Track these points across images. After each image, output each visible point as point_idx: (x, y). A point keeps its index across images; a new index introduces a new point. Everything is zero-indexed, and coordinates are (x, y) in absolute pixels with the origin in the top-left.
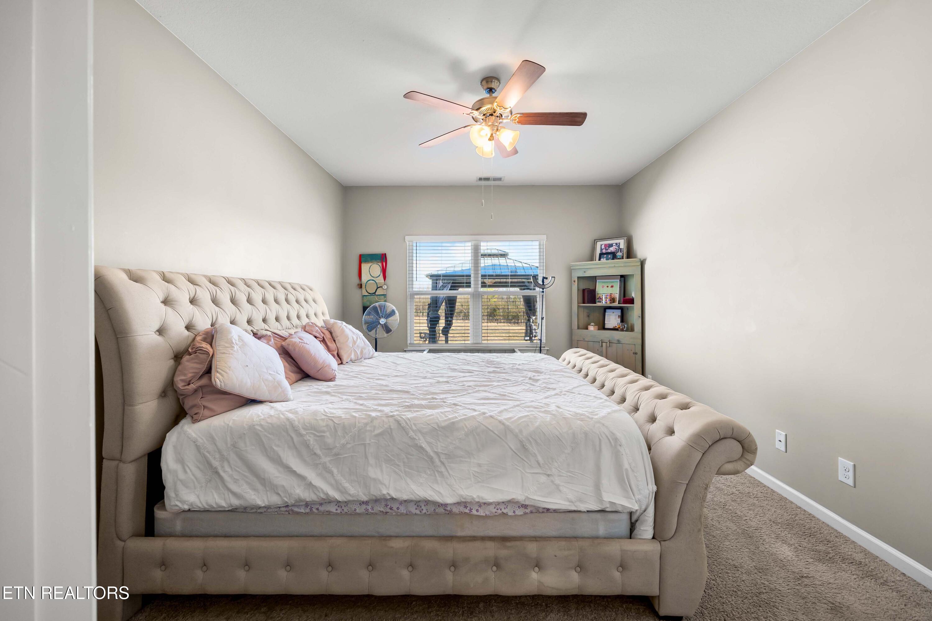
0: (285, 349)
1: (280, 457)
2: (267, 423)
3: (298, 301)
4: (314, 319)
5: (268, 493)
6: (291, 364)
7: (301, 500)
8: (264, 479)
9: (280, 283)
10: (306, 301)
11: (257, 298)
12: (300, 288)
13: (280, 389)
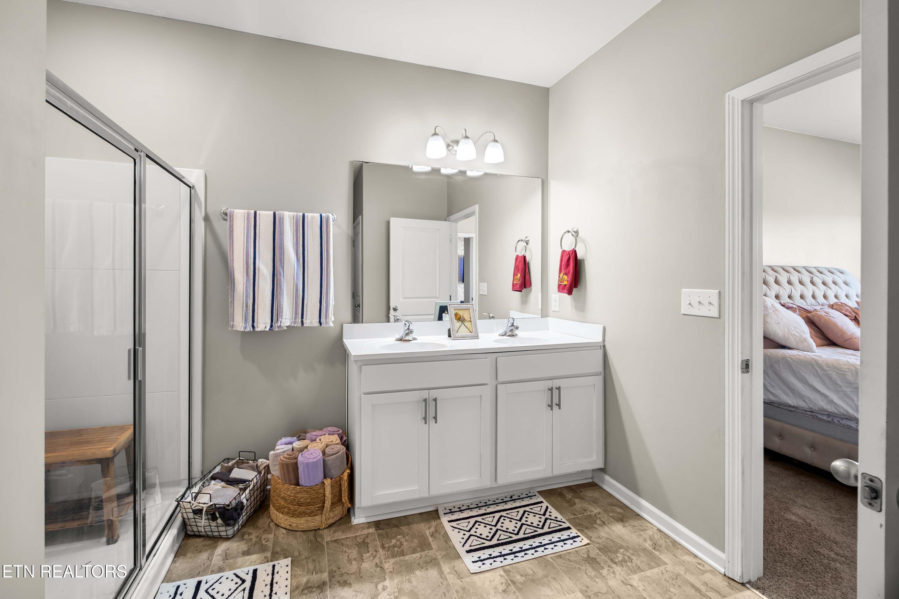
0: (811, 320)
1: (806, 380)
2: (796, 358)
3: (825, 283)
4: (844, 300)
5: (797, 399)
6: (816, 331)
7: (824, 410)
8: (794, 390)
9: (804, 267)
10: (834, 283)
11: (783, 279)
12: (827, 272)
13: (806, 343)
